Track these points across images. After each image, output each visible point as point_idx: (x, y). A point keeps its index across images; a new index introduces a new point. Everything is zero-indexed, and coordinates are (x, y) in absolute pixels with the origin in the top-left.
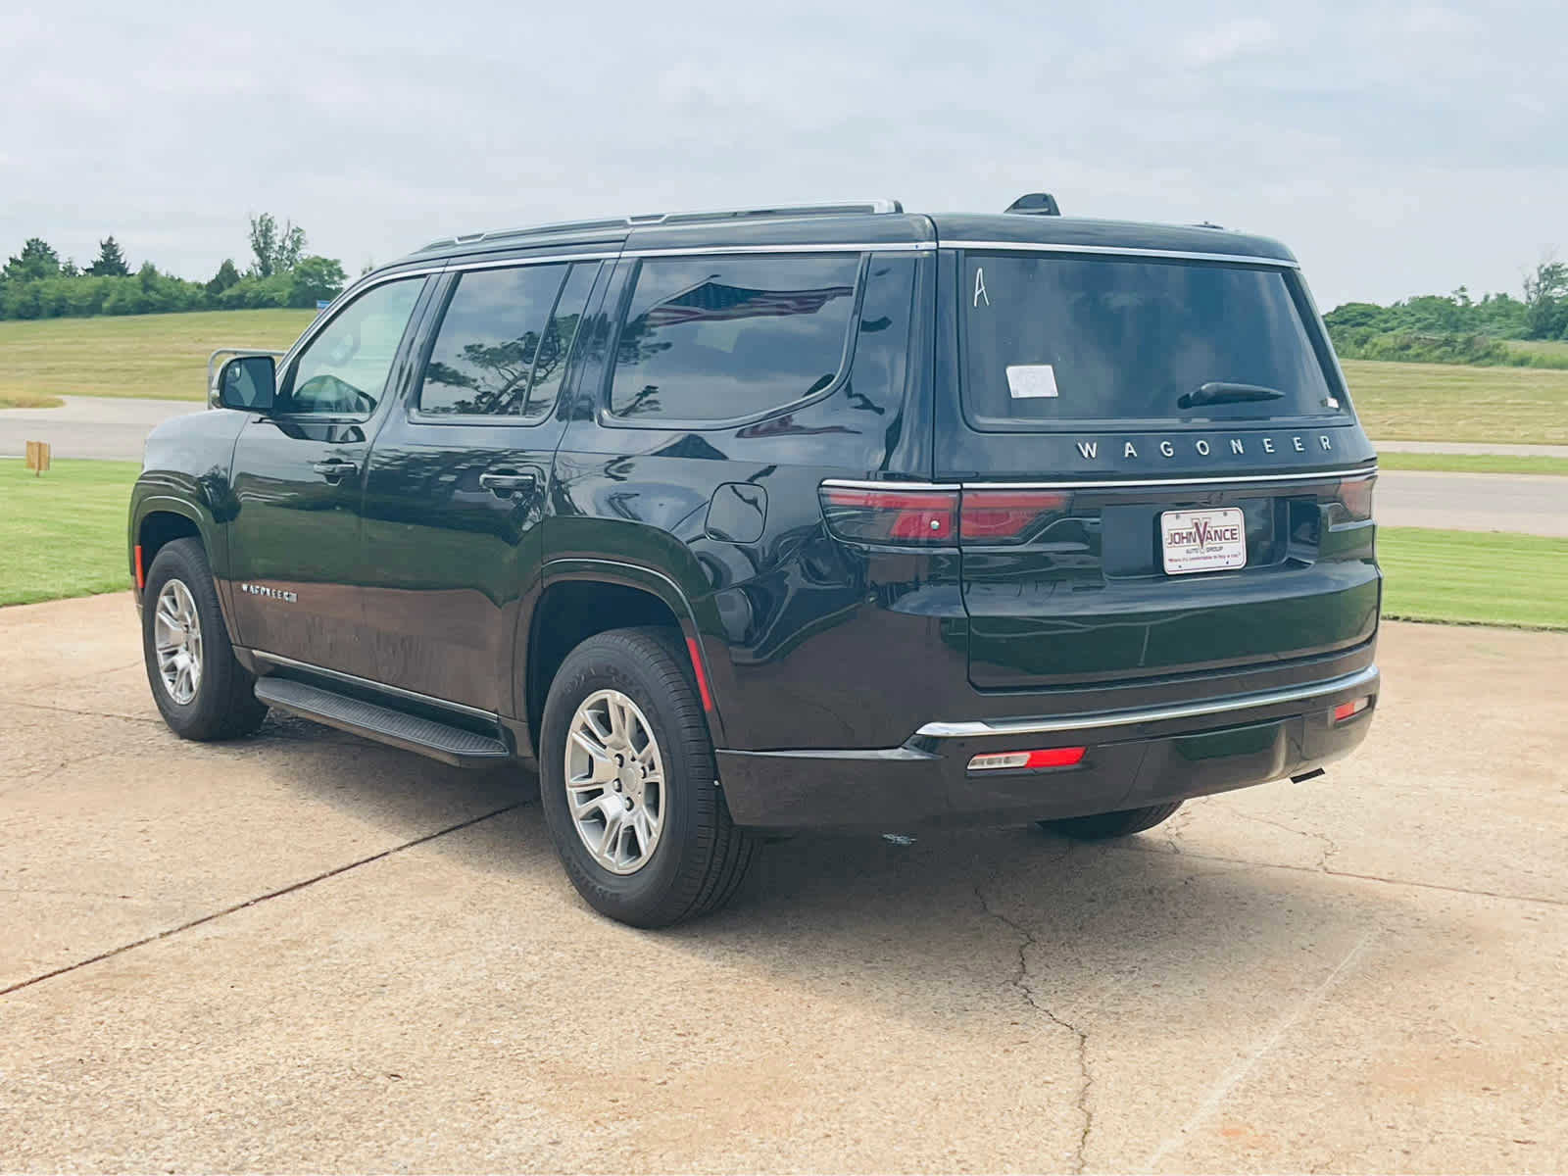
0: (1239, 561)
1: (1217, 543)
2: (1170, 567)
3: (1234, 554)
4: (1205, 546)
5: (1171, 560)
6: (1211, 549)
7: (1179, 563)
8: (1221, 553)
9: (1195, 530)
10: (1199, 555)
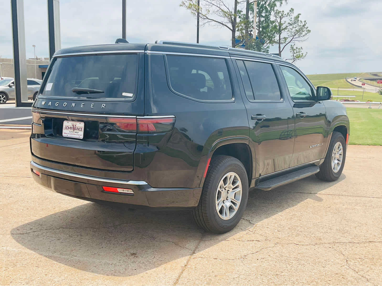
0: (82, 137)
1: (77, 131)
2: (64, 135)
3: (80, 135)
4: (75, 131)
5: (65, 133)
6: (76, 132)
7: (67, 134)
8: (78, 134)
9: (72, 126)
10: (73, 133)
